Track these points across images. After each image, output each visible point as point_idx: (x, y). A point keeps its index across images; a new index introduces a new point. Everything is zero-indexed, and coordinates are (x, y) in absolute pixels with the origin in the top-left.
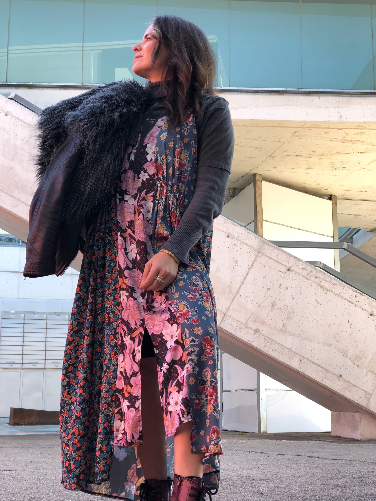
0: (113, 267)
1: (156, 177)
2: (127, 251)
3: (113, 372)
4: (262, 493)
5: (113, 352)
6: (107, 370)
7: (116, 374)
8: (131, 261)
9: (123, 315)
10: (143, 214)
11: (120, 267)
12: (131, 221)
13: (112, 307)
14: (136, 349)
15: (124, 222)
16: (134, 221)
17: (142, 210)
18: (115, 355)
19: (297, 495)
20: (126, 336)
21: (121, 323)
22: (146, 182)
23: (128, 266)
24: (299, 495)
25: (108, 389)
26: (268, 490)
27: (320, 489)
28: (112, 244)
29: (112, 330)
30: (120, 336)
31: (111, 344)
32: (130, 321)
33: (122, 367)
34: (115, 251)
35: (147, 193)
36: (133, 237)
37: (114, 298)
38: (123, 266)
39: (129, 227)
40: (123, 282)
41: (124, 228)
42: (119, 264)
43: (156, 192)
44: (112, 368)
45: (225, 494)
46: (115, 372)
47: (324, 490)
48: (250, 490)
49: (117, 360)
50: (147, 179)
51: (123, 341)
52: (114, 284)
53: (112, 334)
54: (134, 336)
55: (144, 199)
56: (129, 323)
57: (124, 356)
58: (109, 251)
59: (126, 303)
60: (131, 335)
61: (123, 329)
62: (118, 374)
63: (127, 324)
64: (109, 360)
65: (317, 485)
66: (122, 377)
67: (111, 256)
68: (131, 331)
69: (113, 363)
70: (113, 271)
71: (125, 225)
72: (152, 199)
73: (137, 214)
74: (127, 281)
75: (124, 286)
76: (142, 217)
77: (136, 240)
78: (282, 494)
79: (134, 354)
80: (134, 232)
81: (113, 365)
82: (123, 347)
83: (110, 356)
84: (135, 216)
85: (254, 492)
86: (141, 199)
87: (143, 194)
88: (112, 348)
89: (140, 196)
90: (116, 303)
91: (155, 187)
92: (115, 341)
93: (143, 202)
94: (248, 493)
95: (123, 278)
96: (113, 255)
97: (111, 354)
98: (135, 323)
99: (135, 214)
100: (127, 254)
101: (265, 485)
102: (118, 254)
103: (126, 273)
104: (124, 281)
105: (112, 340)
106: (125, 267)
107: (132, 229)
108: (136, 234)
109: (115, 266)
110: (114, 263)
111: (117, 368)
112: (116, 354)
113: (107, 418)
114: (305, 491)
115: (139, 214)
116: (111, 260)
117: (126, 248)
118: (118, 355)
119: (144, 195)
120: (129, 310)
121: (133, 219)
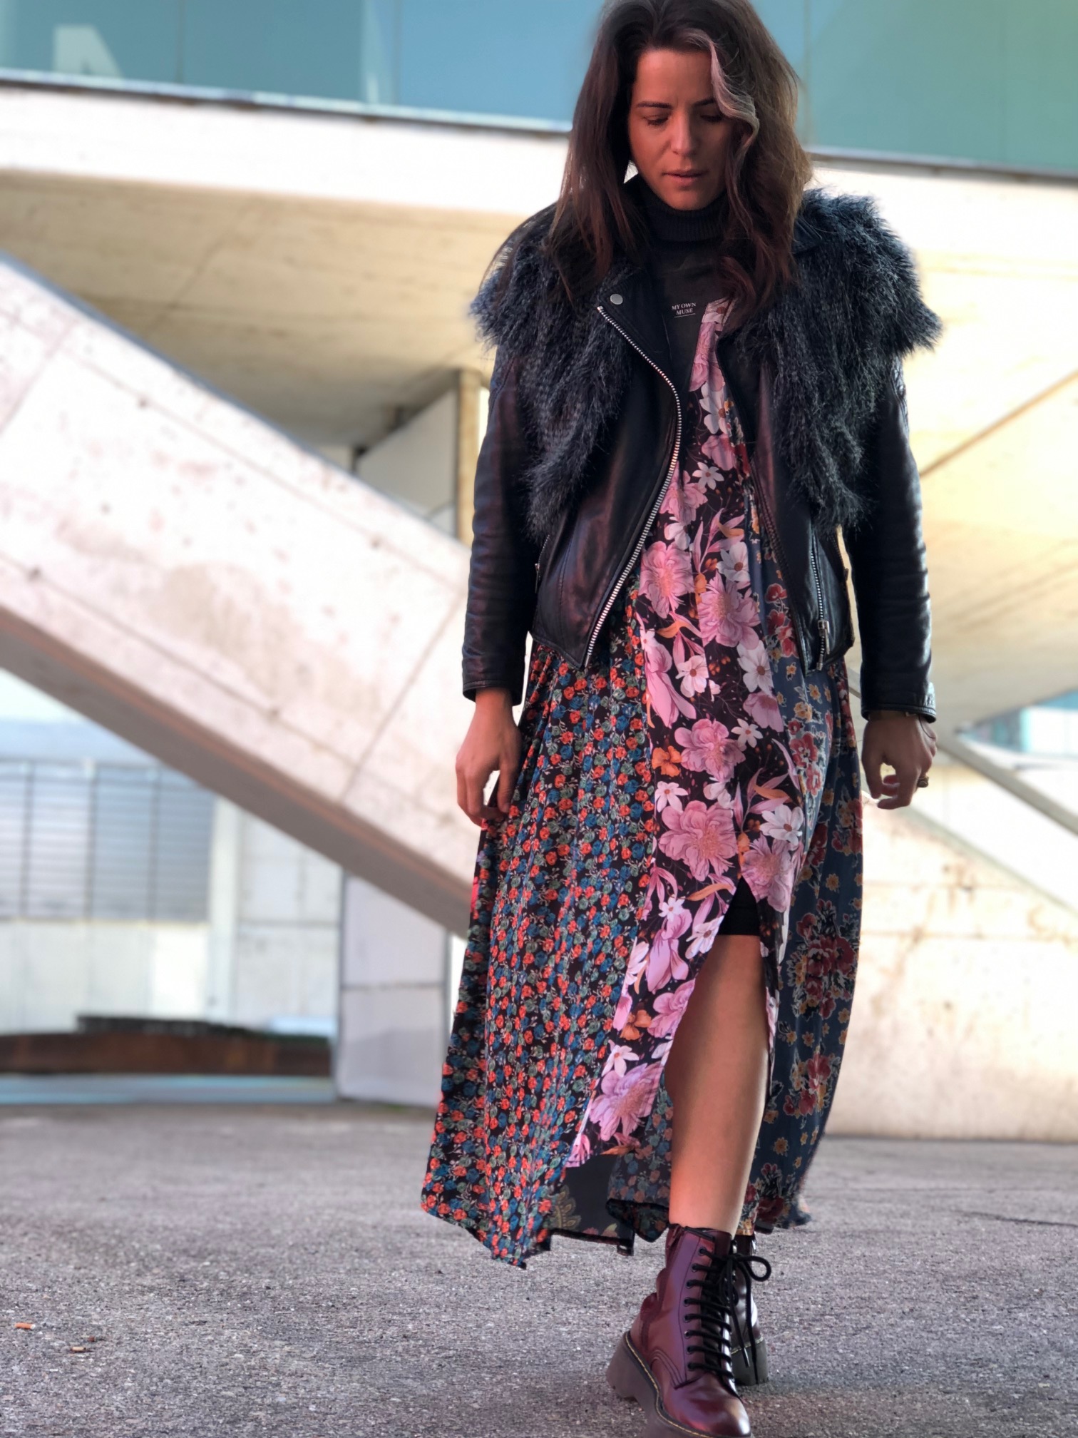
0: (632, 719)
1: (741, 479)
2: (678, 677)
3: (613, 986)
4: (440, 1272)
5: (622, 938)
6: (601, 982)
7: (619, 992)
8: (693, 700)
9: (665, 846)
10: (724, 578)
11: (657, 719)
12: (688, 594)
13: (626, 821)
14: (695, 928)
15: (664, 600)
16: (693, 595)
17: (718, 566)
18: (625, 944)
19: (538, 1279)
20: (671, 900)
21: (658, 864)
22: (718, 491)
23: (684, 717)
24: (543, 1279)
25: (596, 1030)
26: (457, 1265)
27: (603, 1261)
28: (627, 658)
29: (626, 882)
30: (648, 900)
31: (620, 916)
32: (691, 862)
33: (636, 975)
34: (639, 677)
35: (724, 520)
36: (694, 636)
37: (633, 798)
38: (668, 719)
39: (681, 610)
40: (668, 761)
41: (664, 616)
42: (653, 712)
43: (749, 517)
44: (613, 977)
45: (336, 1276)
46: (617, 988)
47: (614, 1263)
48: (407, 1262)
49: (627, 958)
50: (717, 482)
51: (656, 910)
52: (634, 763)
53: (625, 892)
54: (697, 897)
55: (720, 536)
56: (687, 868)
57: (651, 947)
58: (619, 676)
59: (679, 816)
60: (687, 896)
61: (663, 880)
62: (624, 992)
63: (680, 869)
64: (609, 956)
65: (594, 1251)
66: (630, 998)
67: (625, 689)
68: (688, 885)
69: (617, 964)
70: (632, 730)
71: (667, 605)
72: (742, 536)
73: (702, 578)
74: (684, 758)
75: (672, 771)
76: (721, 584)
77: (705, 644)
78: (497, 1275)
79: (688, 940)
80: (696, 623)
81: (615, 968)
82: (655, 923)
83: (613, 945)
84: (695, 581)
85: (419, 1270)
86: (711, 538)
87: (715, 523)
88: (620, 927)
89: (707, 530)
90: (639, 812)
91: (742, 504)
92: (633, 909)
93: (717, 546)
94: (402, 1271)
95: (666, 750)
96: (629, 689)
97: (616, 942)
98: (707, 867)
99: (695, 576)
100: (677, 684)
101: (450, 1250)
102: (646, 685)
103: (680, 735)
104: (670, 757)
105: (623, 907)
106: (675, 719)
107: (692, 615)
108: (701, 628)
109: (639, 716)
110: (632, 709)
111: (623, 978)
112: (627, 943)
113: (577, 1101)
114: (560, 1267)
115: (710, 575)
116: (626, 700)
117: (674, 667)
118: (631, 944)
119: (720, 525)
120: (688, 832)
121: (692, 590)
